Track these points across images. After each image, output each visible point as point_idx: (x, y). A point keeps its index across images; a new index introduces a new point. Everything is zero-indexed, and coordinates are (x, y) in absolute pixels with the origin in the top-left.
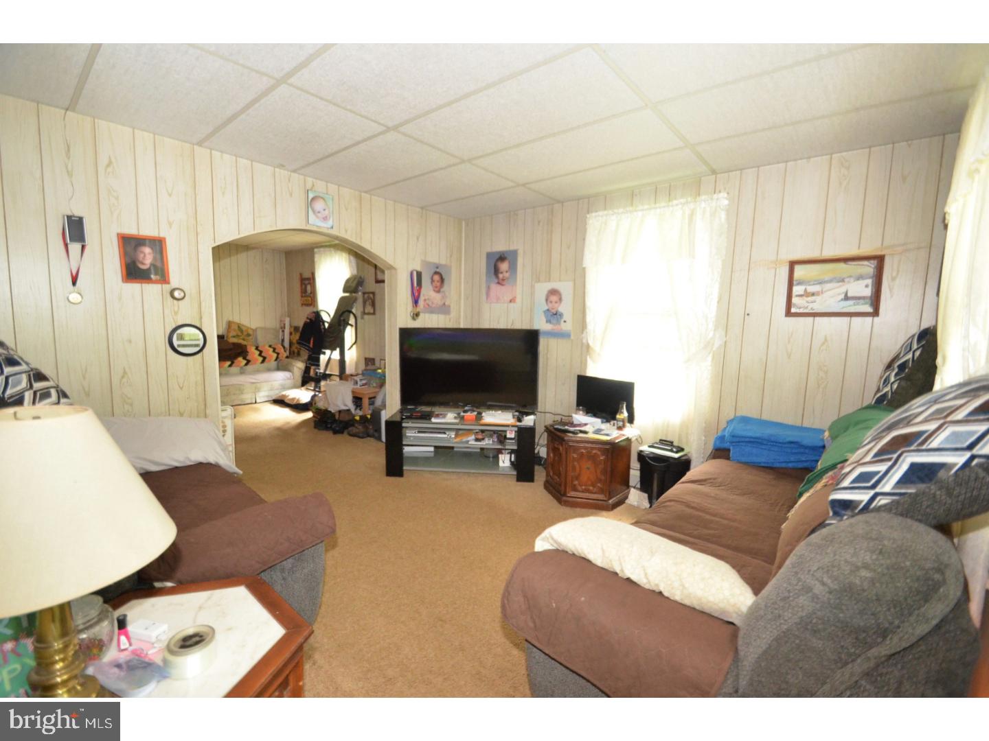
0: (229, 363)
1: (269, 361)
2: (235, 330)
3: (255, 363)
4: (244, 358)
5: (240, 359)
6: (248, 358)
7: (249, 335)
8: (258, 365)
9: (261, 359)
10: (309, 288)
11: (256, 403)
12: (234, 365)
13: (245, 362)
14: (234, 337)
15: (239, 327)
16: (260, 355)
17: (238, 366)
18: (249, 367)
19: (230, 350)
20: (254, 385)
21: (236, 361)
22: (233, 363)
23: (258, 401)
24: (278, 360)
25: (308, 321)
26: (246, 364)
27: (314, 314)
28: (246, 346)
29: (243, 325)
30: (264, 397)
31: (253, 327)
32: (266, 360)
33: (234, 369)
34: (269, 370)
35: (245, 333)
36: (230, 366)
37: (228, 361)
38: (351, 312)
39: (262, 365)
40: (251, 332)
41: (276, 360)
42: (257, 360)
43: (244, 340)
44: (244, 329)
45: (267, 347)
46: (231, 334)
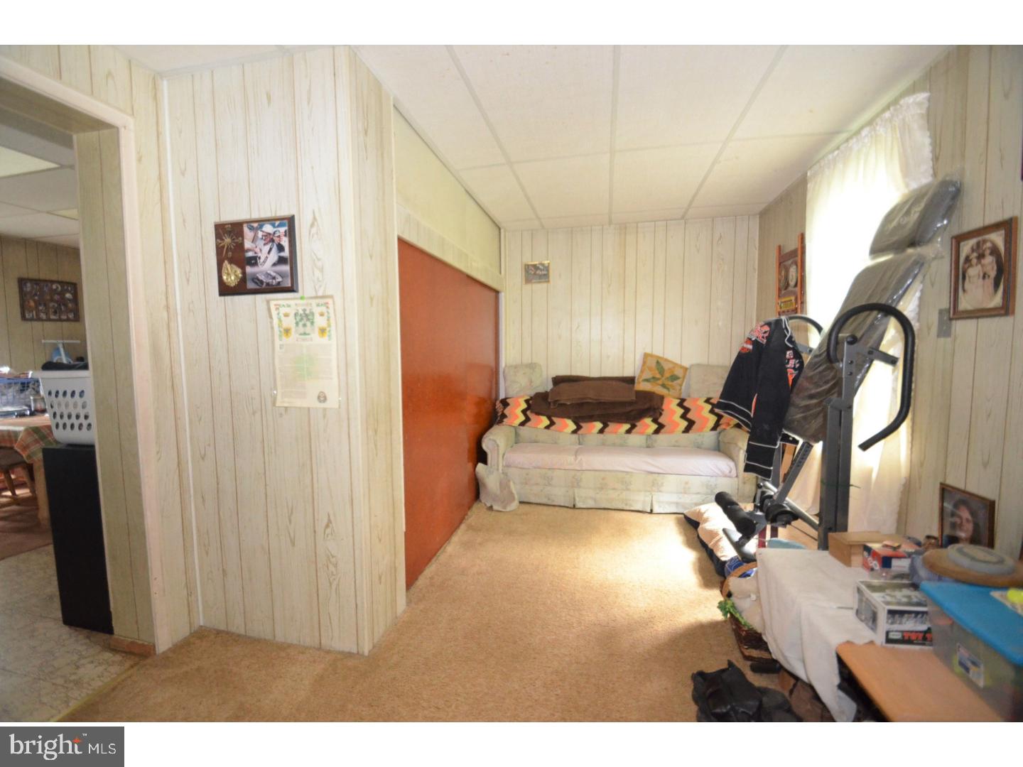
0: (627, 426)
1: (701, 430)
2: (650, 369)
3: (671, 432)
4: (655, 421)
5: (648, 421)
6: (660, 420)
7: (674, 378)
8: (678, 436)
9: (684, 424)
10: (793, 272)
11: (651, 512)
12: (634, 431)
13: (654, 427)
14: (647, 380)
15: (658, 362)
16: (684, 417)
17: (642, 433)
18: (660, 437)
19: (631, 403)
20: (651, 477)
21: (639, 424)
22: (633, 426)
23: (655, 511)
24: (719, 429)
25: (750, 347)
26: (657, 432)
27: (767, 328)
28: (662, 398)
29: (666, 360)
30: (670, 503)
31: (686, 364)
32: (695, 427)
33: (635, 438)
34: (699, 448)
35: (667, 375)
36: (629, 431)
37: (626, 422)
38: (890, 311)
39: (686, 435)
40: (679, 372)
41: (714, 428)
42: (677, 425)
43: (664, 386)
44: (666, 366)
45: (701, 402)
46: (644, 377)
